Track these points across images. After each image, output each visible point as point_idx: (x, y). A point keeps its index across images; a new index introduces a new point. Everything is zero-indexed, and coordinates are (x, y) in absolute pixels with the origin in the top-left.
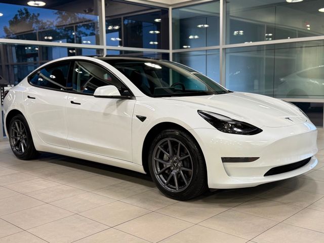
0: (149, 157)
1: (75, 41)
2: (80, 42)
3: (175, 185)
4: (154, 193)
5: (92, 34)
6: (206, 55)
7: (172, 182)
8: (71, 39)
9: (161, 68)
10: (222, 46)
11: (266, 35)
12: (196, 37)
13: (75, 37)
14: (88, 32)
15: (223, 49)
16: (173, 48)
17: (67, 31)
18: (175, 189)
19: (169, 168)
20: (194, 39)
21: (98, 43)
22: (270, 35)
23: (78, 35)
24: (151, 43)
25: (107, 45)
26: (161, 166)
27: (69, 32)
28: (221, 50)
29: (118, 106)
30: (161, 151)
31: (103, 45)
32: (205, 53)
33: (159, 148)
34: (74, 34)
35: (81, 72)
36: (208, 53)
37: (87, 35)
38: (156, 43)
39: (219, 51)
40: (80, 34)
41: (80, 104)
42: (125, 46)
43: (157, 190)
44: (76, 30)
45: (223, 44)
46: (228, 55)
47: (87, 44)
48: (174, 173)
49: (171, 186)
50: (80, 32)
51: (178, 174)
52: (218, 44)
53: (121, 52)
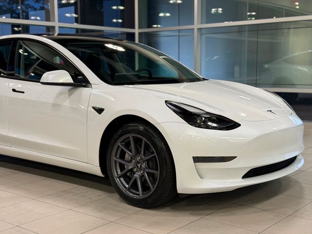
0: (108, 156)
1: (21, 17)
2: (27, 18)
3: (138, 190)
4: (114, 200)
5: (42, 8)
6: (179, 36)
7: (134, 186)
8: (16, 13)
9: (124, 50)
10: (197, 25)
11: (248, 14)
12: (168, 15)
13: (21, 11)
14: (38, 6)
15: (198, 29)
16: (140, 27)
17: (12, 4)
18: (139, 195)
19: (131, 170)
20: (165, 17)
21: (48, 19)
22: (254, 13)
23: (24, 9)
24: (115, 21)
25: (59, 21)
26: (122, 167)
27: (14, 6)
28: (196, 31)
29: (70, 95)
30: (122, 150)
31: (54, 21)
32: (177, 34)
33: (119, 147)
34: (19, 7)
35: (26, 54)
36: (180, 34)
37: (36, 10)
38: (120, 21)
39: (193, 32)
40: (27, 9)
41: (23, 92)
42: (82, 23)
43: (117, 196)
44: (22, 3)
45: (198, 24)
46: (204, 37)
47: (36, 20)
48: (137, 175)
49: (134, 191)
50: (28, 6)
51: (142, 176)
52: (193, 23)
53: (77, 30)
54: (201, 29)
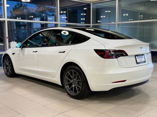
5: (53, 15)
6: (109, 27)
8: (42, 17)
10: (117, 22)
12: (104, 17)
13: (44, 16)
14: (51, 14)
15: (117, 24)
17: (41, 13)
20: (103, 17)
23: (46, 15)
27: (42, 14)
28: (116, 25)
31: (58, 22)
32: (108, 26)
36: (110, 26)
37: (50, 16)
40: (47, 15)
44: (45, 13)
46: (120, 27)
54: (119, 24)
